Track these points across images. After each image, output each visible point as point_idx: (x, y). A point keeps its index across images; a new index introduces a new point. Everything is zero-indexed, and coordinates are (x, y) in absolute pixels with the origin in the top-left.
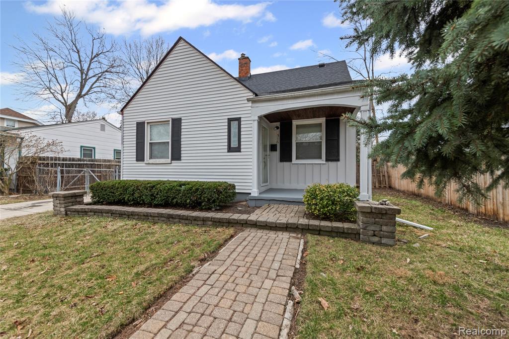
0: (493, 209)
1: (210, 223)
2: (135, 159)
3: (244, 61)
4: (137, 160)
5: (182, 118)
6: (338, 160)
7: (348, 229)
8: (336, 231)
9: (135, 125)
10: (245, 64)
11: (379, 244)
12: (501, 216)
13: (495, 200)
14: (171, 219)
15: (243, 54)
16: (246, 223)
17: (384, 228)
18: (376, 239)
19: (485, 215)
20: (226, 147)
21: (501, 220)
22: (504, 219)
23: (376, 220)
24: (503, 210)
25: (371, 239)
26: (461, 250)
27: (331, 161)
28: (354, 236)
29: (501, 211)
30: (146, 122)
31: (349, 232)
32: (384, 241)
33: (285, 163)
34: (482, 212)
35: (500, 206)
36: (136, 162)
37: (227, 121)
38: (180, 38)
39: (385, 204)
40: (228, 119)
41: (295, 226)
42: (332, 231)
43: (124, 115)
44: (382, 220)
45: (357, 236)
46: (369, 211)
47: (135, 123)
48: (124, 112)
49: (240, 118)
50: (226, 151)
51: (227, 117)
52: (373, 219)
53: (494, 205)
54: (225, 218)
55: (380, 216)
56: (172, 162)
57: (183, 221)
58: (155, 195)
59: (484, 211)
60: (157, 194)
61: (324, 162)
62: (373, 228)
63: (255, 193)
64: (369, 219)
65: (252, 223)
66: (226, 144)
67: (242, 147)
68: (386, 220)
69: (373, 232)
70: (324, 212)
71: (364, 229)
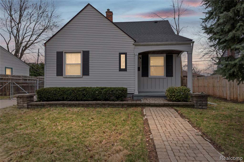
0: (236, 97)
1: (126, 106)
2: (56, 75)
3: (109, 14)
4: (57, 75)
5: (90, 51)
6: (172, 76)
7: (190, 104)
8: (185, 105)
9: (56, 53)
10: (110, 16)
11: (202, 108)
12: (239, 100)
13: (237, 94)
14: (103, 106)
15: (108, 9)
16: (145, 105)
17: (204, 102)
18: (200, 107)
19: (233, 100)
20: (118, 69)
21: (239, 101)
22: (240, 101)
23: (201, 99)
24: (240, 97)
25: (199, 107)
26: (228, 108)
27: (169, 77)
28: (192, 106)
29: (239, 98)
30: (64, 52)
31: (191, 105)
32: (204, 107)
33: (144, 77)
34: (232, 99)
35: (239, 96)
36: (56, 76)
37: (118, 54)
38: (89, 4)
39: (203, 93)
40: (119, 53)
41: (168, 104)
42: (183, 105)
43: (47, 47)
44: (203, 99)
45: (193, 107)
46: (198, 96)
47: (56, 52)
48: (47, 45)
49: (127, 53)
50: (118, 70)
51: (119, 52)
52: (200, 99)
53: (236, 95)
54: (134, 103)
55: (202, 98)
56: (83, 76)
57: (111, 106)
58: (85, 94)
59: (233, 99)
60: (87, 94)
61: (166, 77)
62: (199, 103)
63: (136, 93)
64: (198, 99)
65: (148, 104)
66: (118, 67)
67: (127, 68)
68: (204, 99)
69: (199, 104)
70: (178, 98)
71: (196, 103)
